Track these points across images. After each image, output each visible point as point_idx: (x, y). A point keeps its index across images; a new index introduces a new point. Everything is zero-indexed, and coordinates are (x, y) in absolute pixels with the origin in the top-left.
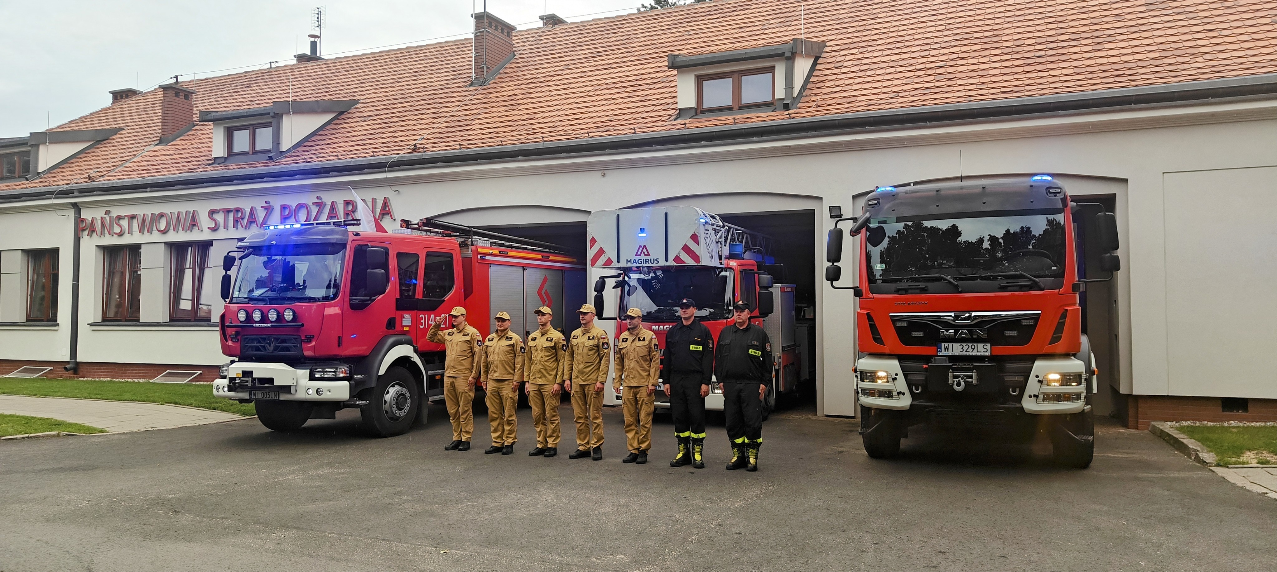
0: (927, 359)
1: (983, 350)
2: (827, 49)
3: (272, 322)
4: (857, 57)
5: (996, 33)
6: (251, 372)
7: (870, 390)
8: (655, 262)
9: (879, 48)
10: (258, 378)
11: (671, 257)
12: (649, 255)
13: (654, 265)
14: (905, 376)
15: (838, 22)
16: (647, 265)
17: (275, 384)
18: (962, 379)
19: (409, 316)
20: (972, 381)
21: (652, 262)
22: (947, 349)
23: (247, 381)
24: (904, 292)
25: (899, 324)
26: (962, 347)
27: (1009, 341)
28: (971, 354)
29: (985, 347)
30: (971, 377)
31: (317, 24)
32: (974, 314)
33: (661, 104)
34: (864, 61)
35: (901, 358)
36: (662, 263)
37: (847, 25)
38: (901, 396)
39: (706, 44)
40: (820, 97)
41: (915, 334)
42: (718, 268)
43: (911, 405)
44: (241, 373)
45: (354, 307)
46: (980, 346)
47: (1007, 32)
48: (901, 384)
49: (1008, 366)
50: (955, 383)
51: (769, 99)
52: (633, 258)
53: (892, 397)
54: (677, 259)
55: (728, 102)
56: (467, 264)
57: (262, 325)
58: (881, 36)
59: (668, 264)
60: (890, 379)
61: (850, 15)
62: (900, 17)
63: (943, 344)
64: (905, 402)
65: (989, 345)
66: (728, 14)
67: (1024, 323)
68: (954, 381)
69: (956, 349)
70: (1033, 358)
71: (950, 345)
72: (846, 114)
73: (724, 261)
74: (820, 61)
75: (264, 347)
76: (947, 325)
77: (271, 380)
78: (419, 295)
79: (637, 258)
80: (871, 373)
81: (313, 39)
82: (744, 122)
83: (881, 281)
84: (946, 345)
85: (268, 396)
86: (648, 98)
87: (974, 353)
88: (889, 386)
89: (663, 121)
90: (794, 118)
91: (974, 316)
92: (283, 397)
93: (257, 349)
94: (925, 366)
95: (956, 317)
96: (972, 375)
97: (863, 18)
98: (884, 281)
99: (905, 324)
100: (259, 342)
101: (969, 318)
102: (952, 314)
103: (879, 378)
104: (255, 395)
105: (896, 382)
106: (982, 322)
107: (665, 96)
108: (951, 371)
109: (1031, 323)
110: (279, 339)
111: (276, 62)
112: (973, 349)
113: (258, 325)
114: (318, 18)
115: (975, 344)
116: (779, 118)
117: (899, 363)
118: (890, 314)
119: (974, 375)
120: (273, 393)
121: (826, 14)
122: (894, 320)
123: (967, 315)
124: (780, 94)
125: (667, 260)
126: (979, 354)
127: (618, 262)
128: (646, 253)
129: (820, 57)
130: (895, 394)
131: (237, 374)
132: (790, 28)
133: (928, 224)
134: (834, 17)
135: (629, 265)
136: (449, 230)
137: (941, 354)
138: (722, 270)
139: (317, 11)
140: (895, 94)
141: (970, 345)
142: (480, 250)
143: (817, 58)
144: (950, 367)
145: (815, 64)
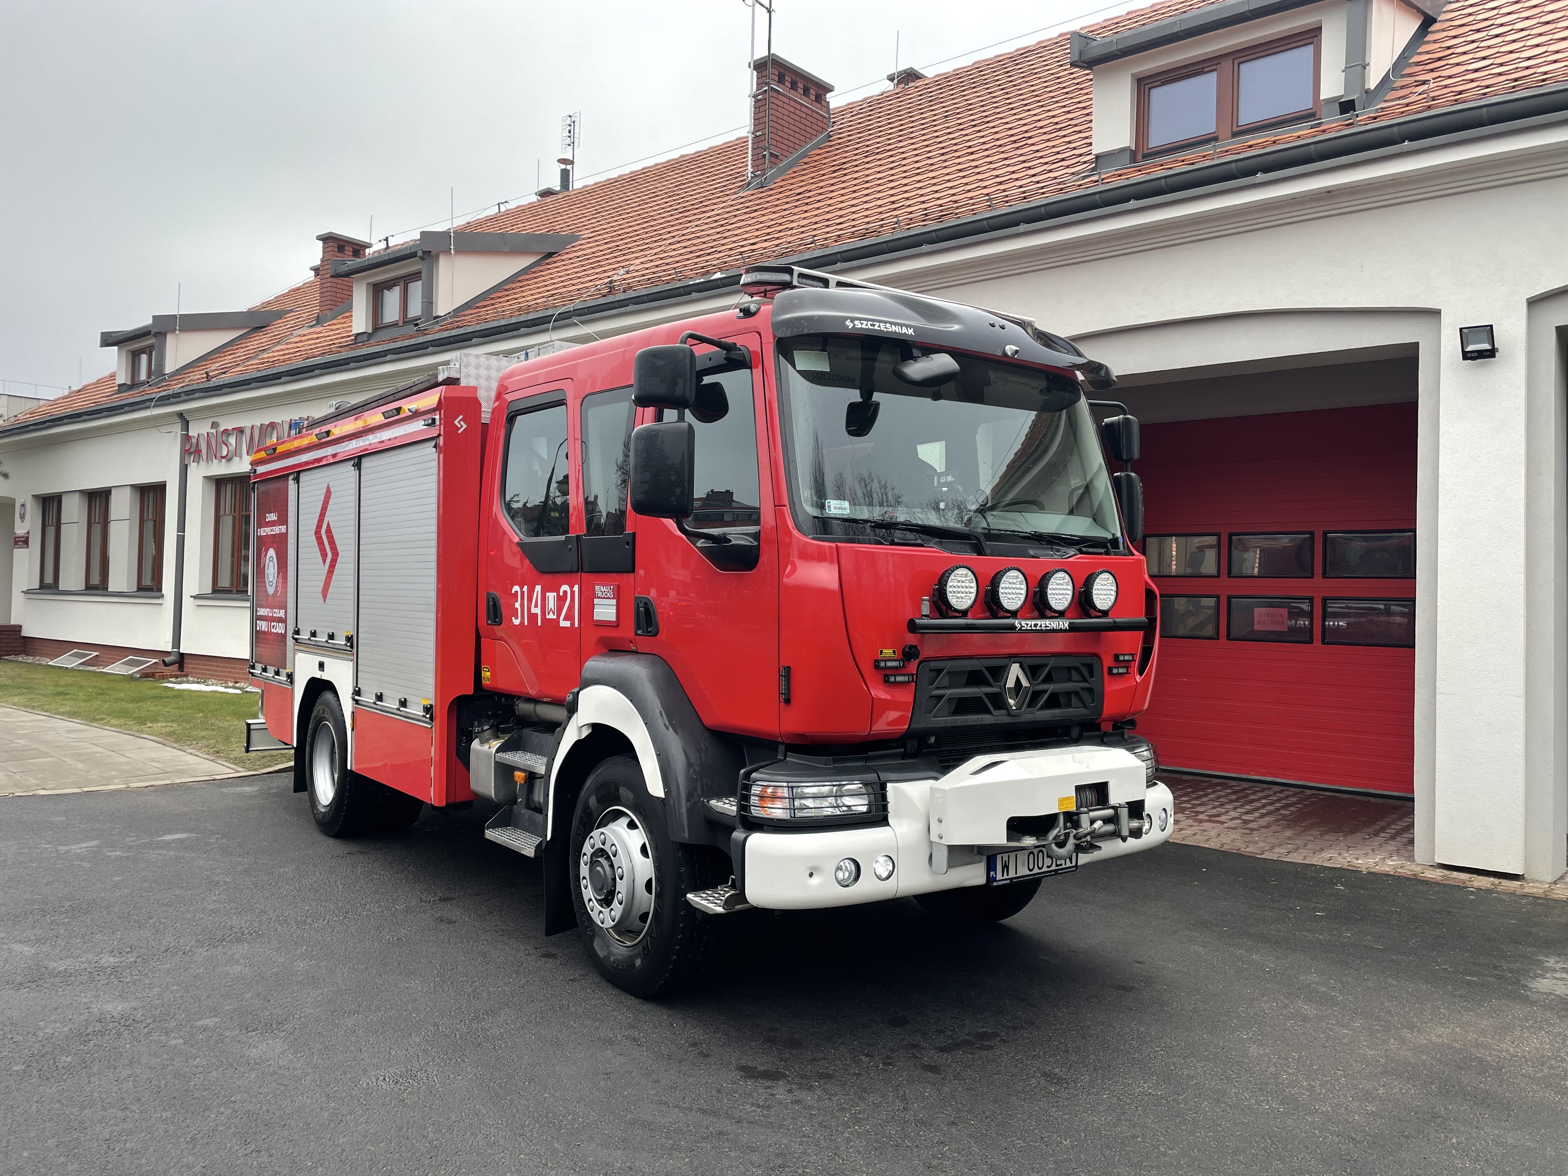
31: (568, 141)
33: (1063, 159)
51: (1305, 104)
55: (1209, 127)
74: (1436, 27)
81: (563, 166)
86: (1041, 154)
89: (1060, 183)
111: (506, 202)
114: (570, 132)
124: (1332, 88)
129: (1436, 19)
139: (568, 121)
143: (1428, 21)
145: (1423, 32)
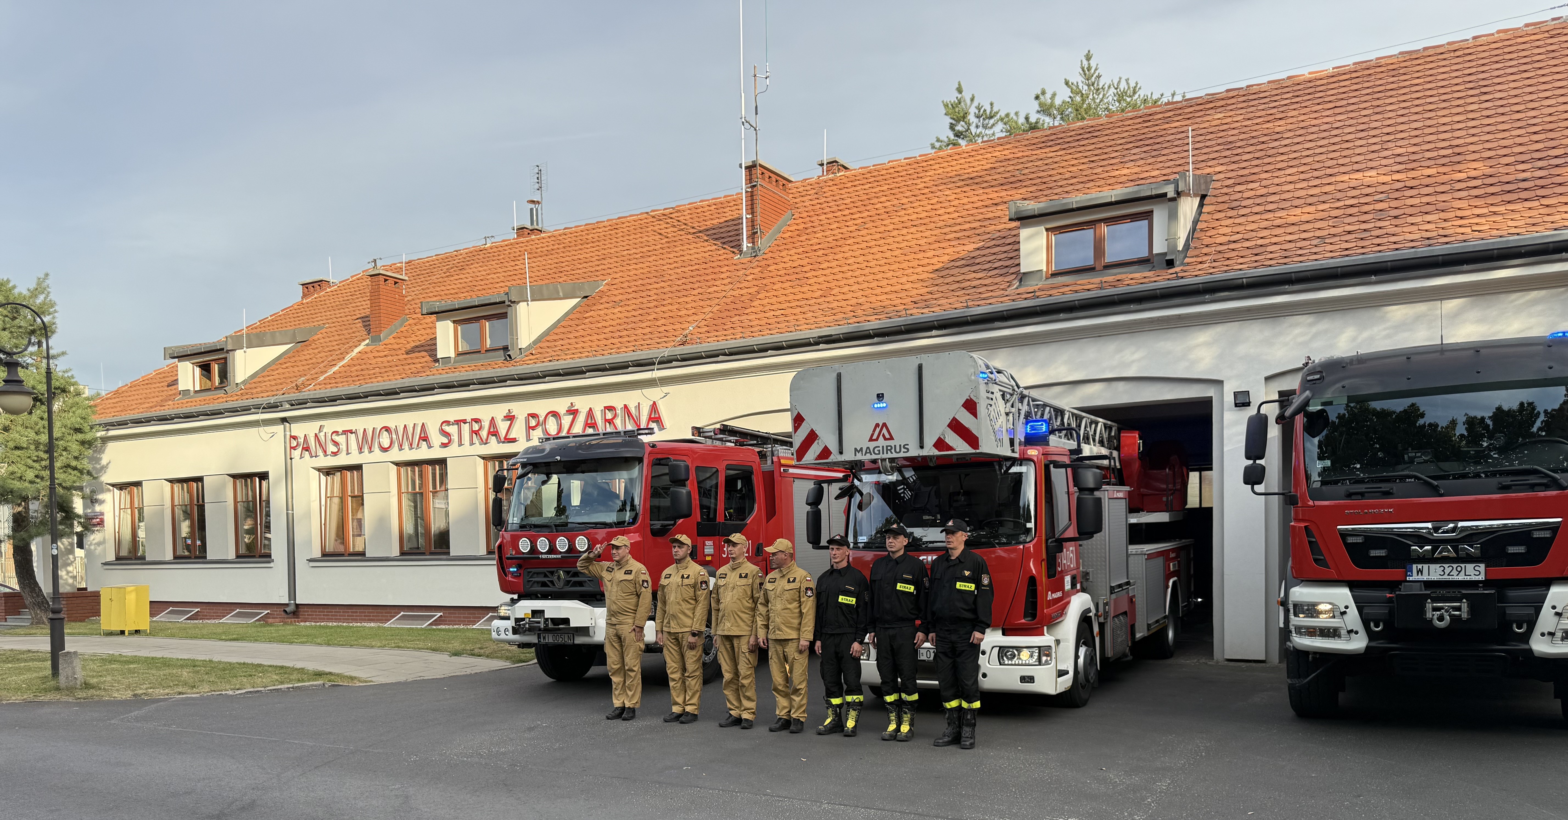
0: (1393, 585)
1: (1475, 572)
2: (1213, 185)
3: (561, 553)
4: (1259, 193)
5: (1457, 150)
6: (543, 611)
7: (1307, 628)
8: (903, 450)
9: (1289, 179)
10: (552, 619)
11: (930, 441)
12: (891, 438)
13: (902, 455)
14: (1360, 609)
15: (1226, 147)
16: (890, 455)
17: (572, 625)
18: (1447, 611)
19: (711, 543)
20: (1460, 615)
21: (898, 450)
22: (1420, 571)
23: (539, 622)
24: (1360, 497)
25: (1350, 540)
26: (1442, 568)
27: (1515, 561)
28: (1456, 578)
29: (1477, 568)
30: (1459, 609)
31: (537, 186)
32: (1461, 524)
33: (996, 268)
34: (1270, 199)
35: (1352, 585)
36: (914, 452)
37: (1240, 151)
38: (1353, 635)
39: (1046, 186)
40: (1213, 249)
41: (1374, 553)
42: (1008, 459)
43: (1367, 647)
44: (530, 612)
45: (655, 533)
46: (1470, 567)
47: (1472, 148)
48: (1353, 618)
49: (1512, 593)
50: (1435, 617)
51: (1145, 254)
52: (865, 444)
53: (1339, 636)
54: (940, 444)
55: (1090, 262)
56: (770, 478)
57: (550, 556)
58: (1291, 164)
59: (925, 452)
60: (1337, 614)
61: (1242, 136)
62: (1315, 136)
63: (1414, 566)
64: (1358, 643)
65: (1483, 566)
66: (1072, 145)
67: (1536, 535)
68: (1433, 615)
69: (1434, 573)
70: (1547, 583)
71: (1426, 566)
72: (1255, 270)
73: (1017, 447)
74: (1207, 200)
75: (552, 582)
76: (1419, 538)
77: (566, 621)
78: (720, 519)
79: (872, 445)
80: (1308, 605)
81: (532, 206)
82: (1114, 286)
83: (1319, 483)
84: (1420, 566)
85: (561, 639)
86: (977, 261)
87: (1461, 577)
88: (1336, 622)
89: (1003, 289)
90: (1182, 278)
91: (1462, 527)
92: (580, 640)
93: (544, 584)
94: (1388, 595)
95: (1436, 529)
96: (1461, 606)
97: (1261, 140)
98: (1323, 483)
99: (1359, 540)
100: (546, 576)
101: (1454, 530)
102: (1429, 525)
103: (1321, 613)
104: (544, 638)
105: (1345, 617)
106: (1471, 536)
107: (999, 257)
108: (1429, 601)
109: (1547, 534)
110: (570, 572)
111: (492, 237)
112: (1460, 572)
113: (546, 556)
114: (538, 178)
115: (1463, 565)
116: (1160, 280)
117: (1351, 591)
118: (1338, 527)
119: (1465, 606)
120: (566, 636)
121: (1208, 137)
122: (1344, 535)
123: (1451, 525)
124: (1159, 247)
125: (922, 447)
126: (1468, 578)
127: (841, 453)
128: (887, 436)
129: (1206, 195)
130: (1343, 632)
131: (525, 614)
132: (1159, 159)
133: (1377, 405)
134: (1220, 141)
135: (859, 457)
136: (744, 436)
137: (1411, 579)
138: (1014, 461)
139: (536, 170)
140: (1319, 240)
141: (1455, 566)
142: (783, 461)
143: (1203, 197)
144: (1427, 596)
145: (1201, 205)
